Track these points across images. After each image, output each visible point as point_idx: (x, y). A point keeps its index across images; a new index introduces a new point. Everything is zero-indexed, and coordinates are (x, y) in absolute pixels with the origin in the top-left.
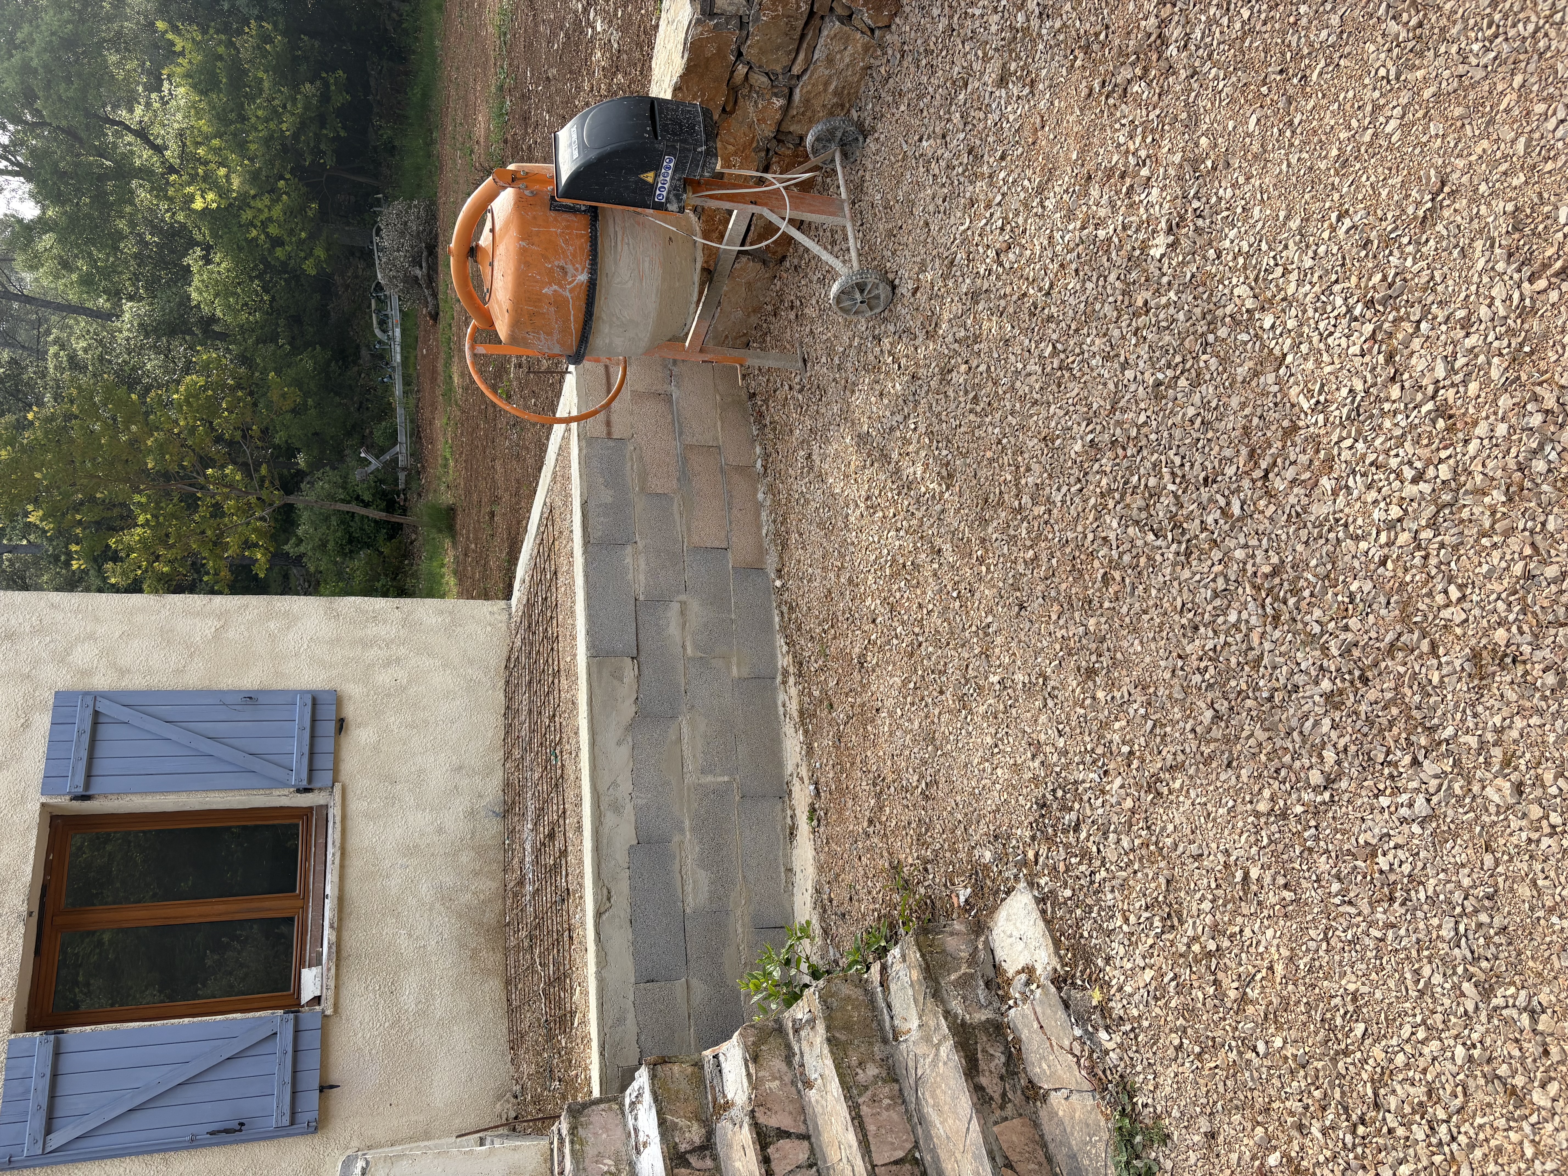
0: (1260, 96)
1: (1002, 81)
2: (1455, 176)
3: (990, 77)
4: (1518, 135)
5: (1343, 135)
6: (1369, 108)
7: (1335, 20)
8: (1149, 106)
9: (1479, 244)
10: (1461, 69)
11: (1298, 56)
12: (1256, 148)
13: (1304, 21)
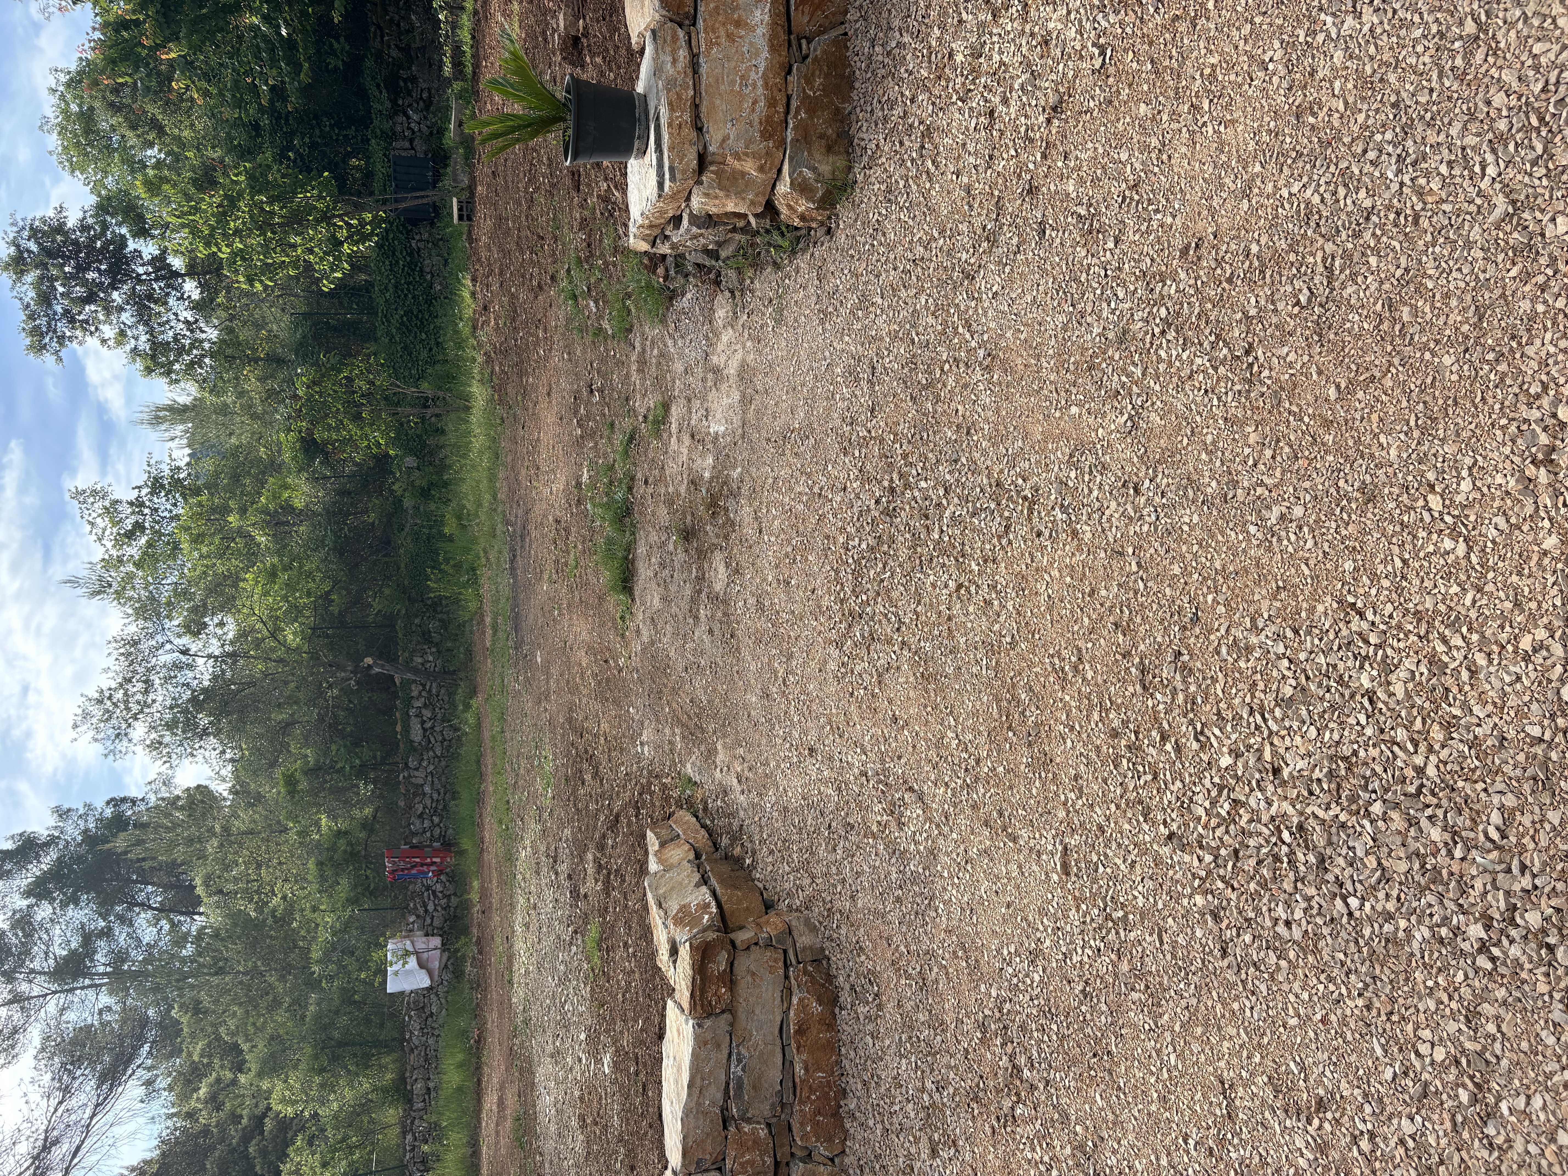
0: (1092, 1078)
1: (934, 1153)
2: (1225, 1074)
3: (925, 1154)
4: (1238, 1028)
5: (1153, 1080)
6: (1154, 1054)
7: (1104, 1008)
8: (1032, 1120)
9: (1267, 1114)
10: (1183, 1003)
11: (1097, 1041)
12: (1111, 1117)
13: (1088, 1016)
